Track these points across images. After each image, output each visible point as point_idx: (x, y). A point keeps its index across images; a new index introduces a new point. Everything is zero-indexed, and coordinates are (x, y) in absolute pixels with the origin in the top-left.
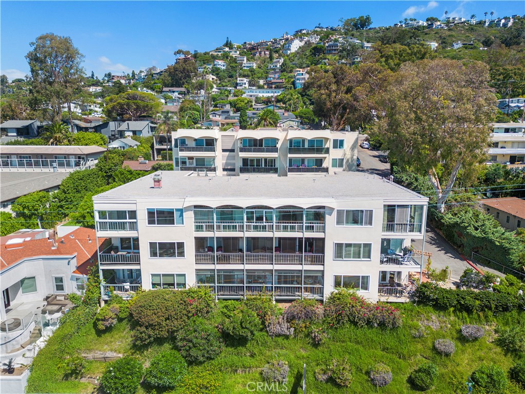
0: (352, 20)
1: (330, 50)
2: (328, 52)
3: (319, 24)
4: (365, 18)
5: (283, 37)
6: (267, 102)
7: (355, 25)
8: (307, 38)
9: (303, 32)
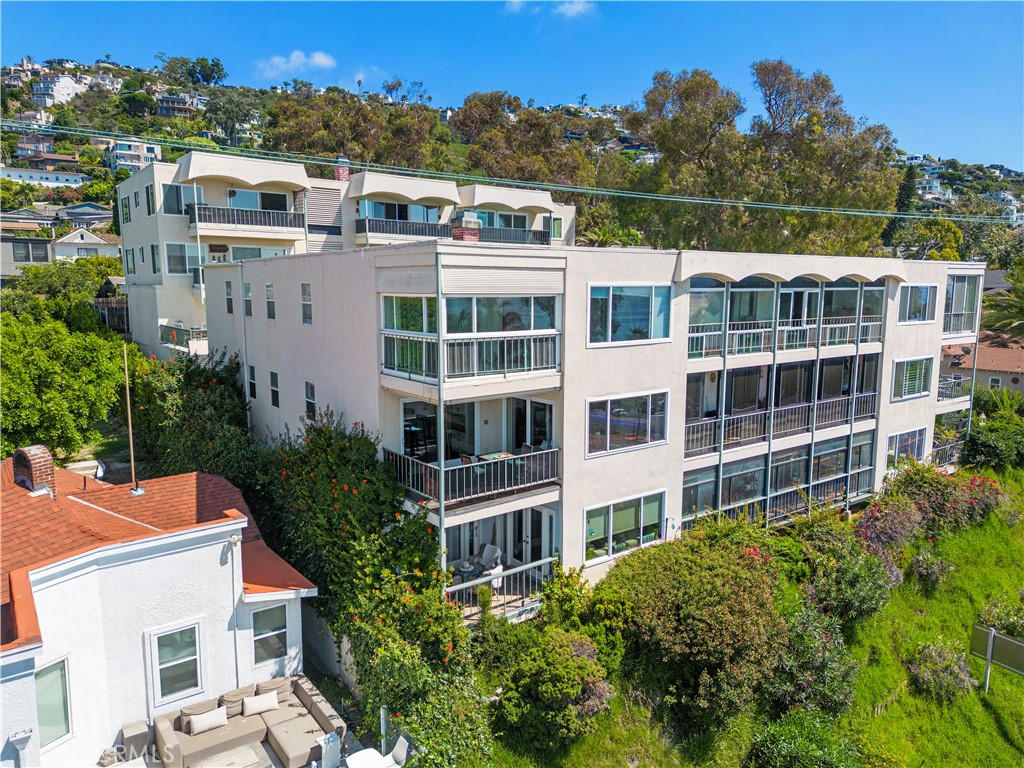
0: (184, 62)
1: (167, 109)
2: (164, 112)
3: (108, 57)
4: (210, 62)
5: (21, 66)
6: (57, 198)
7: (191, 73)
8: (89, 78)
9: (67, 65)
